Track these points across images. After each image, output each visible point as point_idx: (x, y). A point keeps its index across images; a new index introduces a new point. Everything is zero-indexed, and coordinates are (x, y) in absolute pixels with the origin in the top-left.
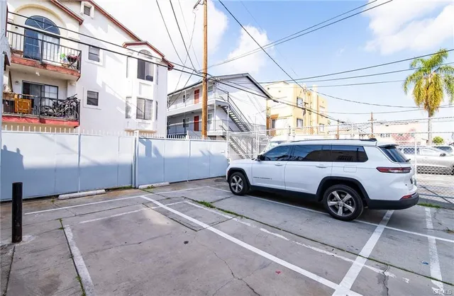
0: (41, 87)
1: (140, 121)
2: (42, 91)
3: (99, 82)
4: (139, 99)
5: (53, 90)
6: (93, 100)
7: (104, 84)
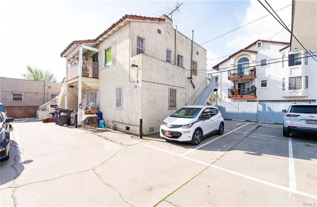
0: (244, 84)
1: (292, 91)
2: (244, 85)
3: (267, 75)
4: (290, 78)
5: (248, 84)
6: (264, 84)
7: (269, 76)
